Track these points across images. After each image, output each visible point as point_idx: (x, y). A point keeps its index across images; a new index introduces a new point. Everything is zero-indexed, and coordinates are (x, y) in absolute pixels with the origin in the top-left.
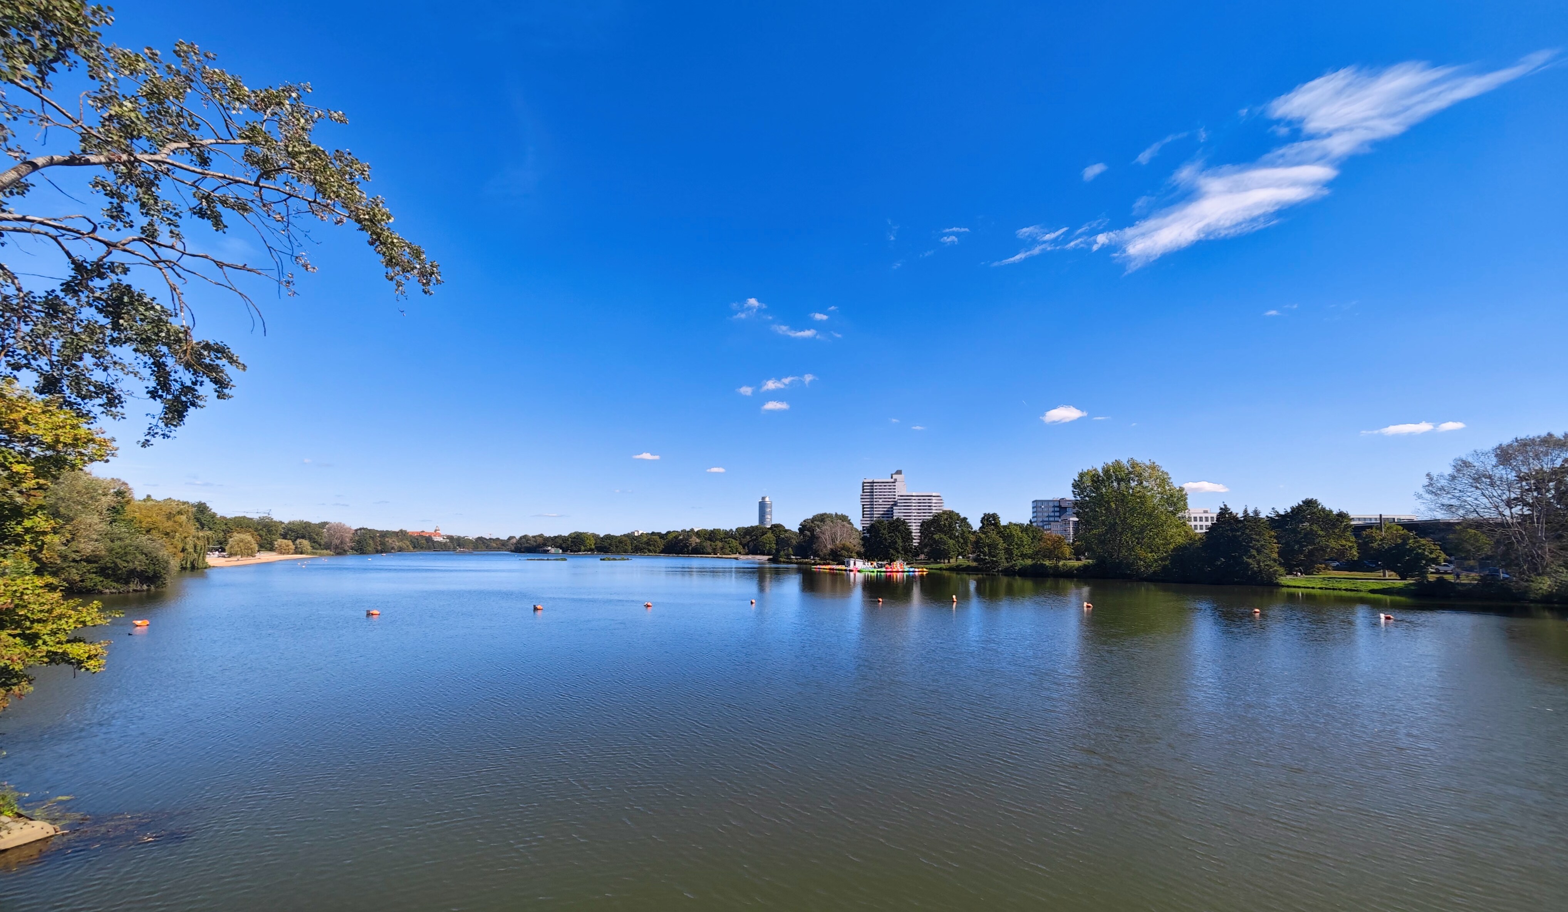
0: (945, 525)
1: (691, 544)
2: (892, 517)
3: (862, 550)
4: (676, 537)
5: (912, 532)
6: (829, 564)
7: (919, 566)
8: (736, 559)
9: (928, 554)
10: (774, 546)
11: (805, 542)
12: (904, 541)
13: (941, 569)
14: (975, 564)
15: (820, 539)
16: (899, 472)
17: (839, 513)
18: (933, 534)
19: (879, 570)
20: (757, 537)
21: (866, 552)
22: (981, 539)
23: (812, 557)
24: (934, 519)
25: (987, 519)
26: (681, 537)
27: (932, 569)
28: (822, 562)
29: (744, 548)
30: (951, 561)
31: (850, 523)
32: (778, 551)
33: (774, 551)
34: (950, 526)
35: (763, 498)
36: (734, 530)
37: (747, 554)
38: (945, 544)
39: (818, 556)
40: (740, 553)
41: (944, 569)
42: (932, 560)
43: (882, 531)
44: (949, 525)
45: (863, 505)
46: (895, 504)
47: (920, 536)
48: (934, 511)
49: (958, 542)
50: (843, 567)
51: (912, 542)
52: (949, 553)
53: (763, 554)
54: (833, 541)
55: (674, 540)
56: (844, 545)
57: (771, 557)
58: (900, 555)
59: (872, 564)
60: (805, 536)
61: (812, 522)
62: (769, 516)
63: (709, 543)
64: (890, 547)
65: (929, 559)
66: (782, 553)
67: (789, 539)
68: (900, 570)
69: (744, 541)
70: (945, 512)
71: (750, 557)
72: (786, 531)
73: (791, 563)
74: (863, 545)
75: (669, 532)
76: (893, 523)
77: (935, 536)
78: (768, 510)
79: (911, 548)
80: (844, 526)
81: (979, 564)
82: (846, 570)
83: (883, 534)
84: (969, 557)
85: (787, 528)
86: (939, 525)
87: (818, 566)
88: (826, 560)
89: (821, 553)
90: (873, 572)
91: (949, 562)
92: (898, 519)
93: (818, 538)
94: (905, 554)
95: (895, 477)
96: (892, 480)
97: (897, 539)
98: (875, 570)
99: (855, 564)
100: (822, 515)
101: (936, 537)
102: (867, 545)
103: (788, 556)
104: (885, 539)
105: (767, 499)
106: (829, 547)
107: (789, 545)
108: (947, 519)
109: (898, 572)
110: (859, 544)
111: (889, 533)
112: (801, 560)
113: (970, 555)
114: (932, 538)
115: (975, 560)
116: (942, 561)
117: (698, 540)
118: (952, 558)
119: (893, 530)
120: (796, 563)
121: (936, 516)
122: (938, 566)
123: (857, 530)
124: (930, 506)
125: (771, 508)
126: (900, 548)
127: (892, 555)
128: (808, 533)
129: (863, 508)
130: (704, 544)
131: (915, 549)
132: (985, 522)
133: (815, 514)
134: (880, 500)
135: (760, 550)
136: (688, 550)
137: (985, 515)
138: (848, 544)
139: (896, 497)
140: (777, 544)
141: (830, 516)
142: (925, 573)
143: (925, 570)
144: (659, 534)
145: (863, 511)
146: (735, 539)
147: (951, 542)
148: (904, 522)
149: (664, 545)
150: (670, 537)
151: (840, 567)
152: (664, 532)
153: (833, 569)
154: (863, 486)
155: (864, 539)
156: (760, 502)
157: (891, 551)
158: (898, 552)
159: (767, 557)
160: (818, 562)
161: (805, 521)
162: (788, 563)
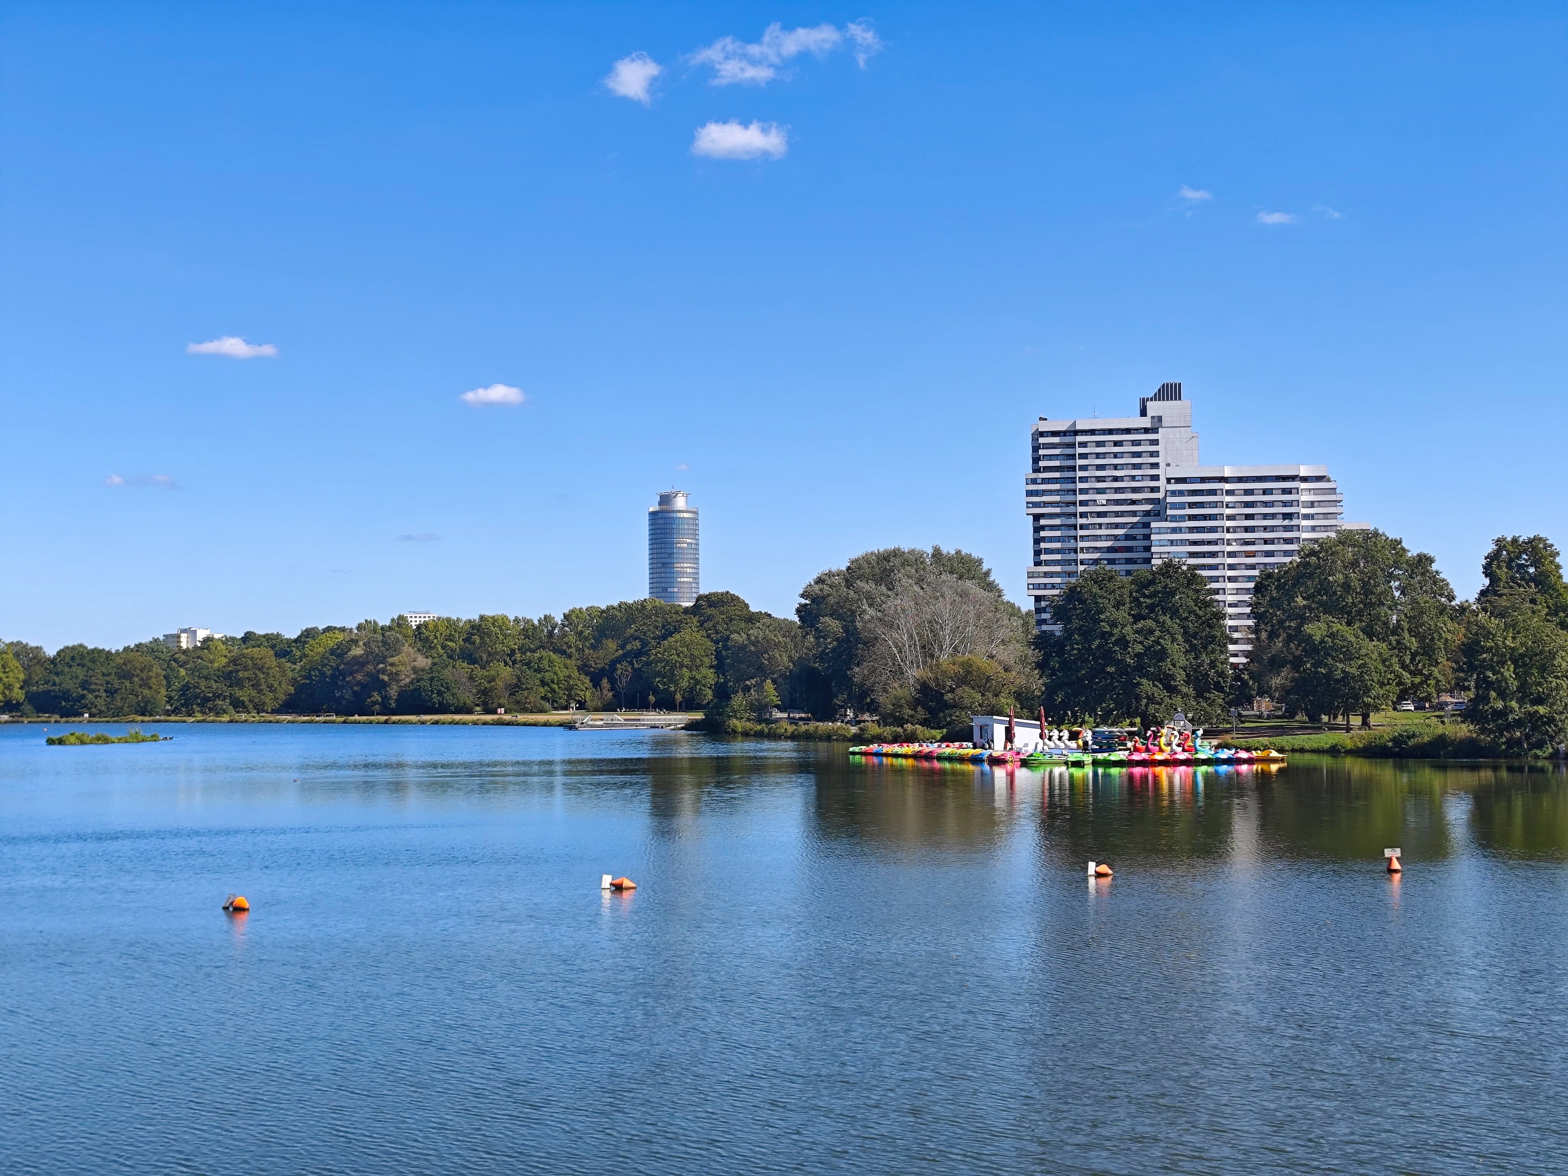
0: (1347, 586)
1: (394, 677)
2: (1148, 561)
3: (1037, 684)
4: (339, 651)
5: (1224, 616)
6: (911, 739)
7: (1253, 741)
8: (569, 726)
9: (1285, 696)
10: (709, 676)
11: (822, 657)
12: (1193, 648)
13: (1334, 751)
14: (1464, 730)
15: (880, 648)
16: (1170, 392)
17: (949, 549)
18: (1303, 620)
19: (1100, 756)
20: (645, 644)
21: (1050, 691)
22: (1488, 635)
23: (850, 713)
24: (1304, 565)
25: (1510, 561)
26: (357, 651)
27: (1302, 750)
28: (887, 731)
29: (596, 683)
30: (1374, 719)
31: (991, 587)
32: (723, 693)
33: (709, 694)
34: (1367, 589)
35: (665, 499)
36: (559, 619)
37: (609, 708)
38: (1349, 657)
39: (873, 708)
40: (582, 706)
41: (1349, 752)
42: (1301, 717)
43: (1112, 612)
44: (1365, 585)
45: (1037, 517)
46: (1158, 511)
47: (1256, 630)
48: (1305, 535)
49: (1400, 647)
50: (968, 750)
51: (1222, 652)
52: (1367, 690)
53: (667, 704)
54: (928, 650)
55: (333, 661)
56: (968, 667)
57: (699, 716)
58: (1178, 700)
59: (1074, 736)
60: (820, 635)
61: (849, 584)
62: (686, 567)
63: (464, 667)
64: (1140, 669)
65: (1290, 714)
66: (738, 700)
67: (765, 646)
68: (1182, 756)
69: (599, 659)
70: (1346, 538)
71: (619, 717)
72: (753, 618)
73: (774, 736)
74: (1041, 666)
75: (309, 634)
76: (1152, 582)
77: (1309, 628)
78: (684, 543)
79: (1222, 674)
80: (964, 594)
81: (1483, 730)
82: (976, 760)
83: (1113, 624)
84: (1441, 706)
85: (753, 609)
86: (1325, 588)
87: (874, 747)
88: (900, 722)
89: (882, 699)
90: (1078, 764)
91: (1365, 723)
92: (1168, 565)
93: (871, 642)
94: (1199, 695)
95: (1154, 408)
96: (1146, 422)
97: (1166, 643)
98: (1088, 758)
99: (1009, 736)
100: (885, 557)
101: (1316, 630)
102: (1055, 663)
103: (760, 710)
104: (1123, 642)
105: (680, 503)
106: (914, 674)
107: (762, 672)
108: (1354, 564)
109: (1176, 763)
110: (1023, 660)
111: (1137, 618)
112: (812, 726)
113: (1446, 698)
114: (1297, 635)
115: (1469, 714)
116: (1340, 720)
117: (422, 662)
118: (1377, 709)
119: (1151, 608)
120: (793, 737)
121: (1313, 553)
122: (1326, 739)
123: (1013, 610)
124: (1288, 516)
125: (695, 536)
126: (1180, 676)
127: (1151, 699)
128: (833, 625)
129: (1037, 529)
130: (447, 673)
131: (1237, 678)
132: (1503, 573)
133: (858, 553)
134: (1102, 498)
135: (656, 691)
136: (386, 698)
137: (1500, 543)
138: (981, 661)
139: (1162, 483)
140: (719, 667)
141: (912, 560)
142: (1274, 767)
143: (1274, 754)
144: (273, 641)
145: (1037, 541)
146: (563, 652)
147: (1373, 648)
148: (1192, 579)
149: (294, 682)
150: (316, 650)
151: (952, 749)
152: (291, 633)
153: (928, 757)
154: (1036, 449)
155: (1042, 642)
156: (652, 514)
157: (1146, 686)
158: (1172, 690)
159: (680, 718)
160: (874, 729)
161: (820, 581)
162: (760, 736)
